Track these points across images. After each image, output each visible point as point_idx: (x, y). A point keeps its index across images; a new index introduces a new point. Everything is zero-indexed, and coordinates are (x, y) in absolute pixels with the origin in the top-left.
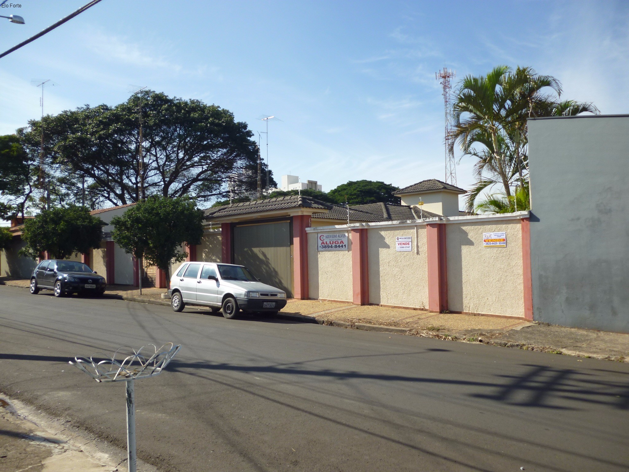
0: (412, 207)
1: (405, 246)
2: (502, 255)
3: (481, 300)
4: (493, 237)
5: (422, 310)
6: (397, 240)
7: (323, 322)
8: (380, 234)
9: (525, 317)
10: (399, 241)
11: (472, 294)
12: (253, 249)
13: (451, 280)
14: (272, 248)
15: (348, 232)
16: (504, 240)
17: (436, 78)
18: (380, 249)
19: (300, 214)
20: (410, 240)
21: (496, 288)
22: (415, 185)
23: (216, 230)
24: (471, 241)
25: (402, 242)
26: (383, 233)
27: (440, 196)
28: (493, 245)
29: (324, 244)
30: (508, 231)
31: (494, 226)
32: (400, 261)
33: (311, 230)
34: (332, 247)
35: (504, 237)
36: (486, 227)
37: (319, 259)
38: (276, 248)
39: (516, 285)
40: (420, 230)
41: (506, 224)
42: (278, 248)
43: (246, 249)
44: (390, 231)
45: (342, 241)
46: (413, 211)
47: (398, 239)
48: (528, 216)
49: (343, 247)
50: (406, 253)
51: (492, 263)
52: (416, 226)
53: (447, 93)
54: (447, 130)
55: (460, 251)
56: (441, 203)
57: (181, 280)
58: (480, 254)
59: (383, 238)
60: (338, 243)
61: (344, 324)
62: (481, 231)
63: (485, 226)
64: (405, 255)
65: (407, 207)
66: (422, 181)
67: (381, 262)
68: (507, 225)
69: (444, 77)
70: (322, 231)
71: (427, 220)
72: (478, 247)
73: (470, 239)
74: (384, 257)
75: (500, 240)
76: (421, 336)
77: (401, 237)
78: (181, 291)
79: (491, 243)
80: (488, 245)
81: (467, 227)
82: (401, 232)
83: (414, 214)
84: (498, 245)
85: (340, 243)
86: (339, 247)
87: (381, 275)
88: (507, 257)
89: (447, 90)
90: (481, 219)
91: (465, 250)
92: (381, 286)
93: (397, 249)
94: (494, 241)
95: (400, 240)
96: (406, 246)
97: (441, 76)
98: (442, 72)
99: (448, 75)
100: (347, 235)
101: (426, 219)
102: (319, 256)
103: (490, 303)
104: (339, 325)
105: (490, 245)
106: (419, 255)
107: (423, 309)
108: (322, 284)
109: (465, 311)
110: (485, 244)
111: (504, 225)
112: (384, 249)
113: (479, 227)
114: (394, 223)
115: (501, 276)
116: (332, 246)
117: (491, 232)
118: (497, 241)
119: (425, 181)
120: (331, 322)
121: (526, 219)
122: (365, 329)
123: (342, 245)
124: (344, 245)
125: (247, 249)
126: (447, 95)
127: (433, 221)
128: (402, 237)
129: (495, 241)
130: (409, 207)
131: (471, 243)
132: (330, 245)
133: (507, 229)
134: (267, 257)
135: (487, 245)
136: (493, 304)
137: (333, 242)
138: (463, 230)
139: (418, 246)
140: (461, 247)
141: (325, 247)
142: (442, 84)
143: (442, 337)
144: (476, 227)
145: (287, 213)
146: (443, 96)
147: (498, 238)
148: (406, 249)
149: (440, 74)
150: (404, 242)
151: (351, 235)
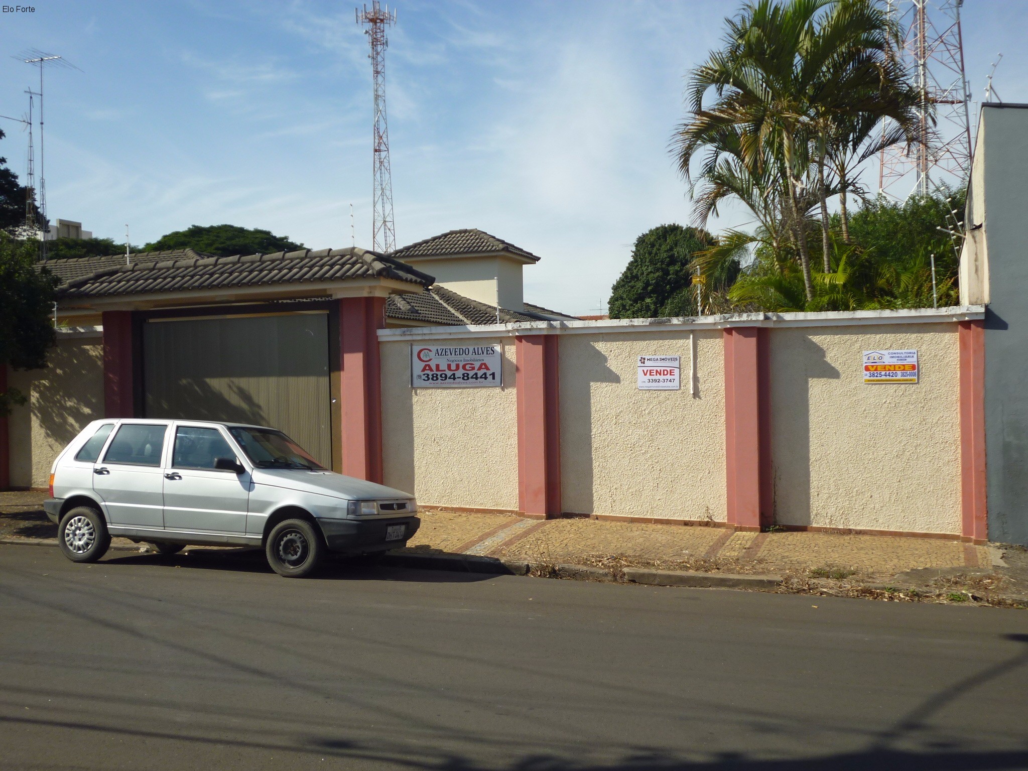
1: (662, 377)
2: (906, 399)
3: (854, 499)
4: (887, 360)
5: (707, 524)
6: (639, 364)
7: (528, 569)
8: (594, 348)
9: (964, 534)
10: (645, 365)
11: (832, 488)
12: (208, 380)
13: (782, 455)
14: (273, 380)
15: (501, 342)
16: (913, 367)
17: (357, 20)
18: (592, 384)
19: (365, 294)
20: (676, 364)
21: (892, 474)
23: (82, 330)
24: (833, 368)
25: (655, 369)
26: (601, 346)
28: (888, 378)
29: (431, 370)
30: (924, 347)
31: (890, 337)
32: (649, 413)
33: (394, 335)
34: (454, 379)
35: (913, 361)
36: (869, 339)
37: (416, 409)
38: (283, 380)
39: (940, 464)
40: (702, 343)
41: (919, 332)
42: (292, 380)
43: (184, 382)
44: (621, 343)
45: (485, 364)
46: (436, 297)
47: (643, 360)
48: (983, 317)
49: (486, 378)
50: (663, 394)
51: (884, 417)
52: (692, 331)
53: (378, 54)
54: (379, 132)
55: (806, 390)
57: (99, 472)
58: (855, 398)
59: (601, 358)
60: (473, 368)
61: (591, 573)
62: (857, 345)
63: (868, 336)
64: (660, 398)
66: (448, 231)
67: (594, 416)
68: (922, 335)
69: (373, 21)
70: (427, 337)
71: (734, 319)
72: (850, 382)
73: (829, 365)
74: (603, 404)
75: (903, 368)
76: (821, 594)
77: (653, 357)
78: (102, 504)
79: (883, 373)
80: (875, 378)
81: (823, 337)
82: (654, 344)
83: (441, 301)
84: (899, 377)
85: (480, 369)
86: (477, 378)
87: (595, 445)
88: (920, 405)
89: (379, 48)
90: (860, 319)
91: (817, 388)
92: (596, 471)
93: (639, 384)
94: (889, 370)
95: (647, 363)
96: (665, 377)
97: (366, 18)
98: (370, 9)
99: (382, 18)
100: (498, 348)
101: (732, 317)
102: (415, 399)
103: (877, 506)
104: (575, 575)
105: (879, 378)
106: (700, 398)
107: (708, 522)
108: (423, 469)
109: (814, 525)
110: (866, 375)
111: (914, 336)
112: (604, 384)
113: (854, 337)
114: (636, 324)
115: (904, 445)
116: (454, 374)
117: (882, 349)
118: (897, 368)
120: (553, 568)
121: (977, 323)
122: (656, 582)
123: (485, 374)
124: (488, 373)
125: (190, 380)
126: (379, 59)
127: (751, 321)
128: (656, 357)
129: (892, 368)
131: (832, 373)
132: (449, 373)
133: (920, 344)
134: (256, 399)
135: (872, 378)
136: (884, 509)
137: (458, 366)
138: (813, 343)
139: (696, 379)
140: (807, 383)
141: (435, 378)
142: (370, 34)
143: (882, 594)
144: (847, 337)
145: (325, 290)
146: (370, 60)
147: (900, 363)
148: (665, 384)
149: (366, 12)
150: (659, 369)
151: (511, 352)
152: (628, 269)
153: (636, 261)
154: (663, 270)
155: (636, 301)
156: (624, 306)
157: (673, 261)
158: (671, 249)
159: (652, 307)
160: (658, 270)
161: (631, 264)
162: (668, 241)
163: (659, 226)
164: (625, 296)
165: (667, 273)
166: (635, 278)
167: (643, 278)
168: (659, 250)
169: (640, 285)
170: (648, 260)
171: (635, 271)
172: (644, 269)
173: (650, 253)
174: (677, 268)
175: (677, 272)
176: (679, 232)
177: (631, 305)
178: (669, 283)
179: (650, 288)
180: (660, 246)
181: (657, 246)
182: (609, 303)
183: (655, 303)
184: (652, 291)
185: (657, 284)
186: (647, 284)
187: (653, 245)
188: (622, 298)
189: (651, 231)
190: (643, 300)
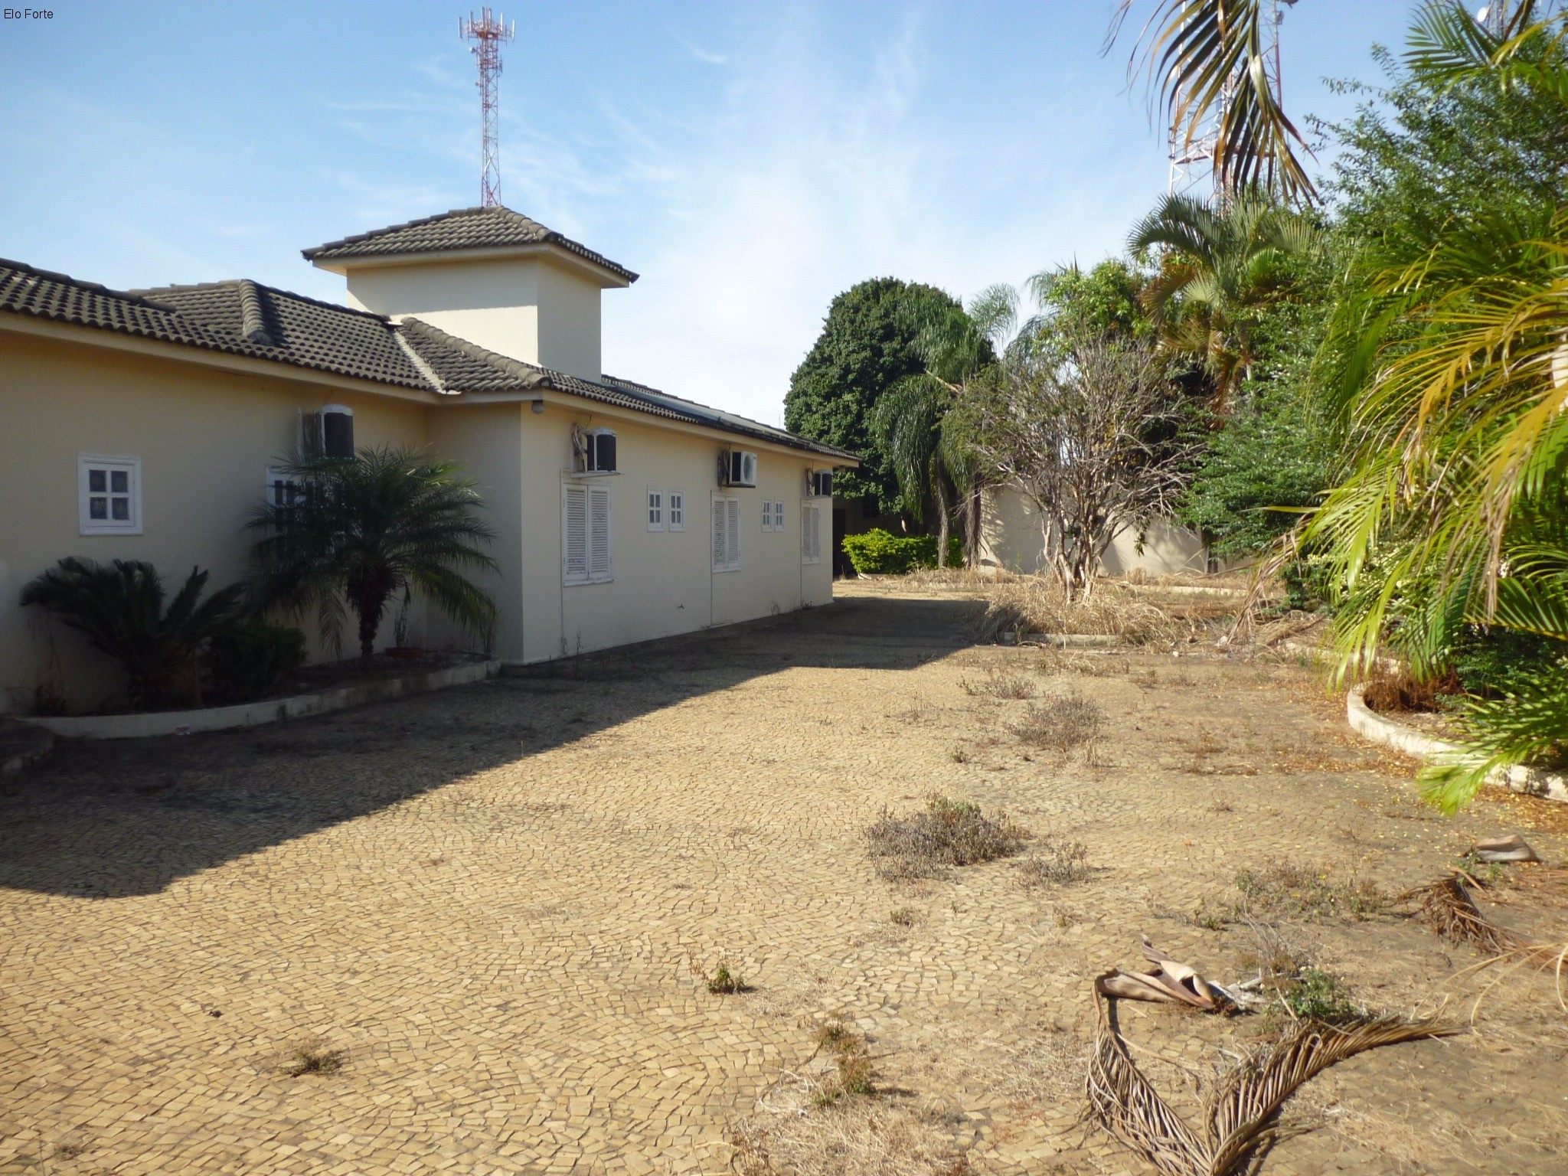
0: (396, 320)
17: (461, 34)
22: (414, 225)
27: (534, 277)
46: (401, 340)
53: (488, 80)
54: (488, 186)
56: (535, 308)
65: (373, 321)
66: (445, 211)
69: (483, 35)
83: (407, 350)
89: (491, 73)
97: (474, 31)
98: (479, 20)
99: (495, 32)
119: (461, 214)
126: (491, 87)
130: (383, 321)
142: (478, 53)
146: (478, 89)
149: (473, 24)
152: (817, 347)
153: (829, 334)
154: (872, 348)
155: (827, 398)
156: (808, 407)
157: (889, 333)
158: (887, 315)
159: (854, 407)
160: (864, 348)
161: (822, 339)
162: (882, 301)
163: (867, 280)
164: (810, 391)
165: (878, 352)
166: (828, 360)
167: (840, 362)
168: (866, 316)
169: (835, 371)
170: (848, 332)
171: (827, 351)
172: (842, 346)
173: (852, 322)
174: (896, 344)
175: (895, 352)
176: (899, 290)
177: (820, 404)
178: (882, 368)
179: (851, 377)
180: (869, 310)
181: (864, 310)
182: (785, 402)
183: (859, 402)
184: (855, 382)
185: (862, 372)
186: (847, 370)
187: (857, 310)
188: (805, 394)
189: (854, 288)
190: (840, 397)
